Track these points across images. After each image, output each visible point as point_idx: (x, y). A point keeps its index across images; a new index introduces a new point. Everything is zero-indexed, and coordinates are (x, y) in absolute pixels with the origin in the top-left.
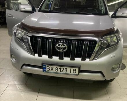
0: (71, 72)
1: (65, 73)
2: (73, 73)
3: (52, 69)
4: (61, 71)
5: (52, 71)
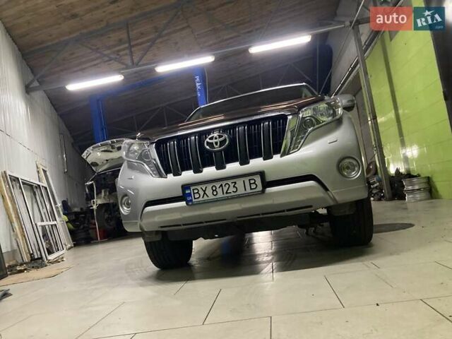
0: (245, 190)
1: (233, 194)
2: (251, 189)
3: (204, 191)
4: (225, 192)
5: (206, 198)
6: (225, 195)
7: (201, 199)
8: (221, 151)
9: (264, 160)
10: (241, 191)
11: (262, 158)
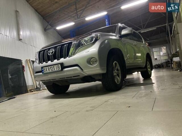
1: (54, 71)
2: (58, 69)
3: (46, 69)
5: (47, 72)
6: (52, 71)
7: (46, 72)
8: (52, 55)
9: (64, 59)
10: (56, 70)
11: (63, 58)
